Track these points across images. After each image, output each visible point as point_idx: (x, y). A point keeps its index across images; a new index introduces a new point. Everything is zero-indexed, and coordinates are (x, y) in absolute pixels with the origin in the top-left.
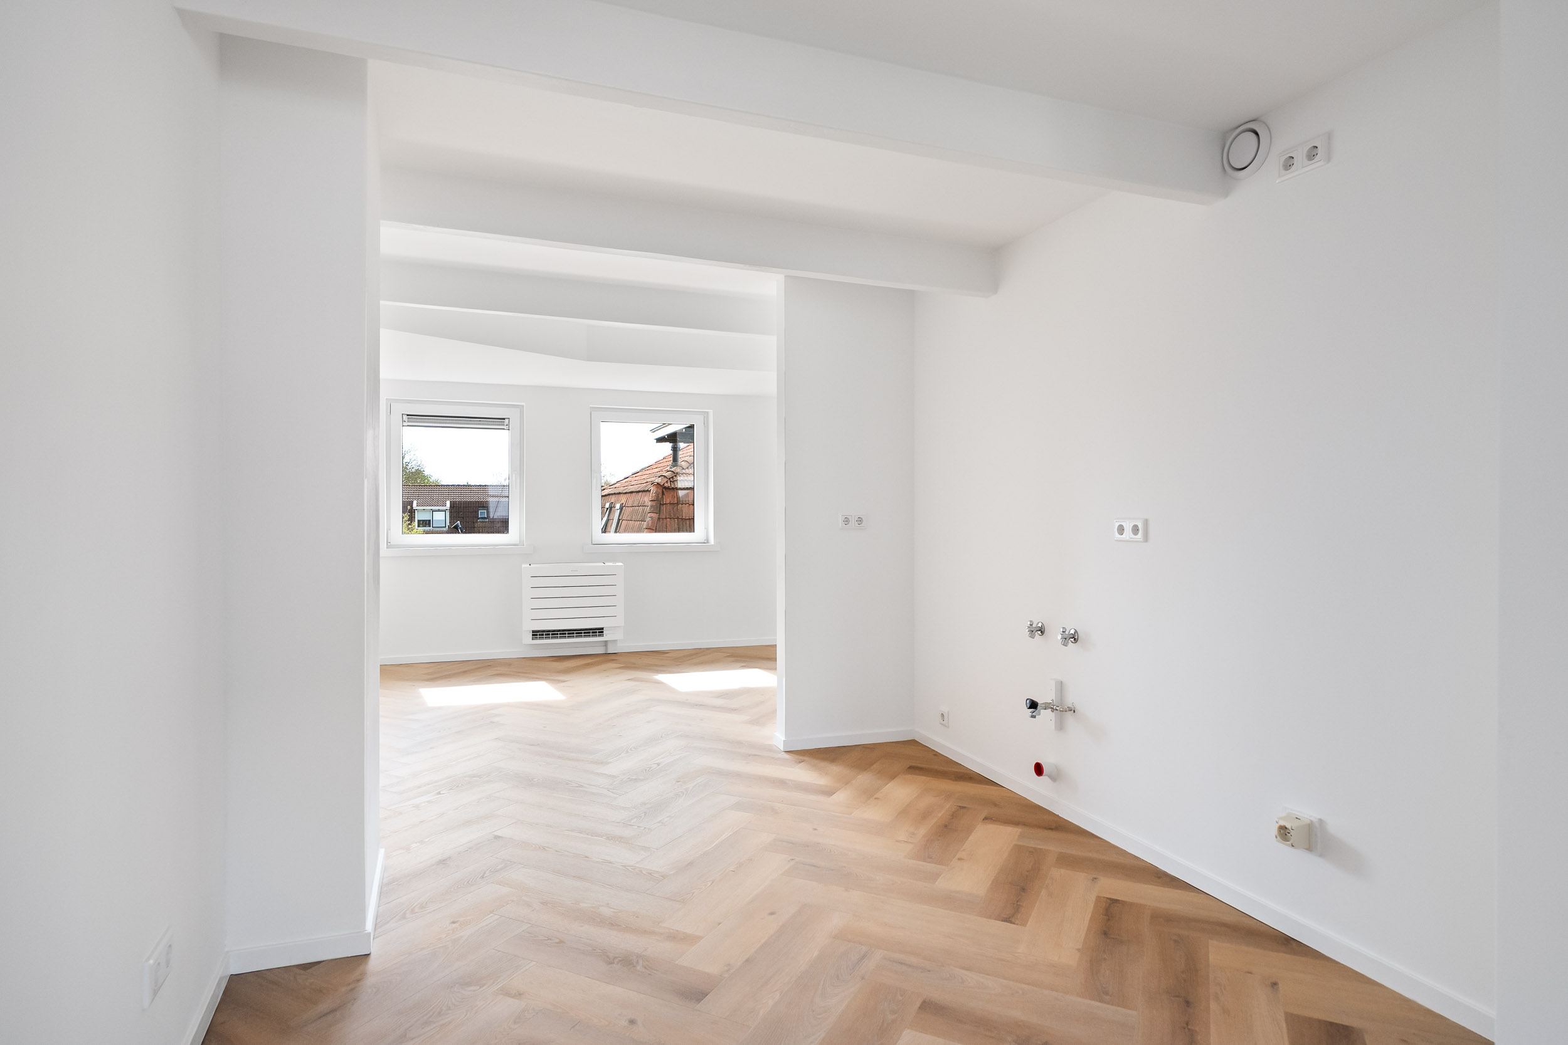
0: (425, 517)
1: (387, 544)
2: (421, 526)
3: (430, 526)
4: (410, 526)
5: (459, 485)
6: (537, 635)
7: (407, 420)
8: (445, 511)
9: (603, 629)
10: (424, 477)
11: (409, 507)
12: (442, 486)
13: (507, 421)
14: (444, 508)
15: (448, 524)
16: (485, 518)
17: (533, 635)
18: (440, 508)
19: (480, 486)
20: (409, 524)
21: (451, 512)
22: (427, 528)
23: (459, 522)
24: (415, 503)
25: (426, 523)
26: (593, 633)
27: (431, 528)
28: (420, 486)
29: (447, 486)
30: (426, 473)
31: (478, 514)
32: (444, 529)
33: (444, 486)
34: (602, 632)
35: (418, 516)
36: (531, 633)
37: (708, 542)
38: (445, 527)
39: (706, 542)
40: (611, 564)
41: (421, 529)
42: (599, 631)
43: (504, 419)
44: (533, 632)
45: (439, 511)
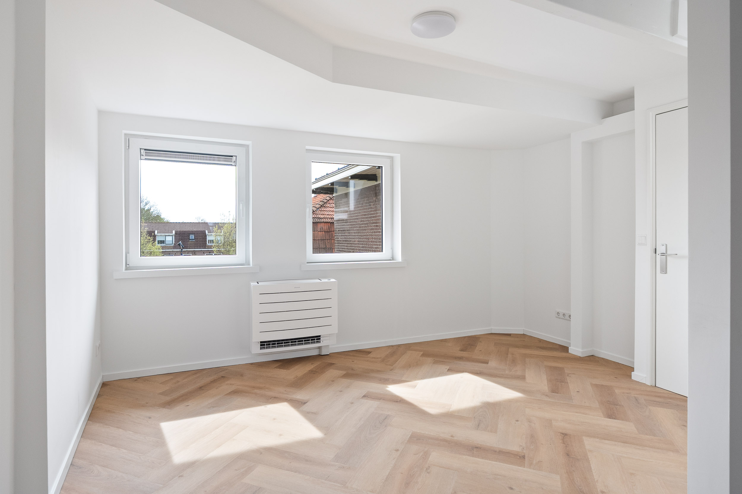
0: (162, 239)
1: (126, 266)
2: (159, 243)
3: (164, 244)
4: (153, 244)
5: (179, 223)
6: (264, 345)
7: (144, 154)
8: (172, 236)
9: (320, 336)
10: (161, 219)
11: (153, 234)
12: (171, 223)
13: (234, 158)
14: (172, 234)
15: (174, 242)
16: (193, 239)
17: (261, 345)
18: (170, 234)
19: (191, 223)
20: (153, 243)
21: (175, 236)
22: (163, 245)
23: (181, 242)
24: (156, 232)
25: (162, 242)
26: (312, 340)
27: (165, 244)
28: (159, 223)
29: (173, 223)
30: (162, 217)
31: (190, 237)
32: (172, 245)
33: (172, 223)
34: (320, 339)
35: (158, 239)
36: (260, 344)
37: (393, 259)
38: (172, 244)
39: (392, 259)
40: (326, 280)
41: (160, 245)
42: (317, 339)
43: (232, 156)
44: (261, 342)
45: (169, 236)
